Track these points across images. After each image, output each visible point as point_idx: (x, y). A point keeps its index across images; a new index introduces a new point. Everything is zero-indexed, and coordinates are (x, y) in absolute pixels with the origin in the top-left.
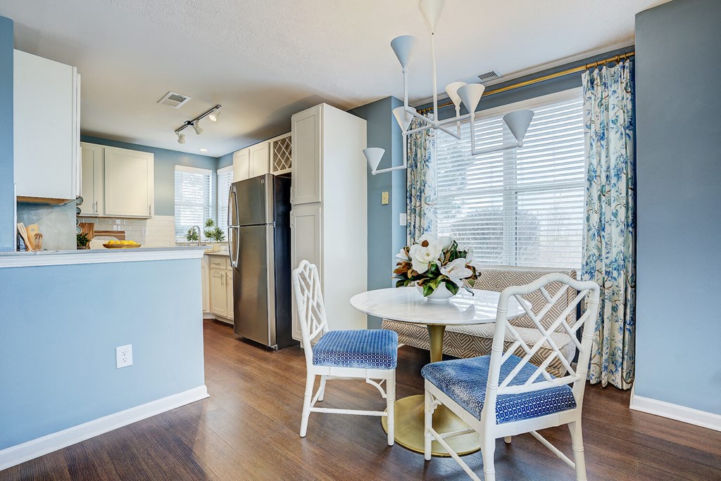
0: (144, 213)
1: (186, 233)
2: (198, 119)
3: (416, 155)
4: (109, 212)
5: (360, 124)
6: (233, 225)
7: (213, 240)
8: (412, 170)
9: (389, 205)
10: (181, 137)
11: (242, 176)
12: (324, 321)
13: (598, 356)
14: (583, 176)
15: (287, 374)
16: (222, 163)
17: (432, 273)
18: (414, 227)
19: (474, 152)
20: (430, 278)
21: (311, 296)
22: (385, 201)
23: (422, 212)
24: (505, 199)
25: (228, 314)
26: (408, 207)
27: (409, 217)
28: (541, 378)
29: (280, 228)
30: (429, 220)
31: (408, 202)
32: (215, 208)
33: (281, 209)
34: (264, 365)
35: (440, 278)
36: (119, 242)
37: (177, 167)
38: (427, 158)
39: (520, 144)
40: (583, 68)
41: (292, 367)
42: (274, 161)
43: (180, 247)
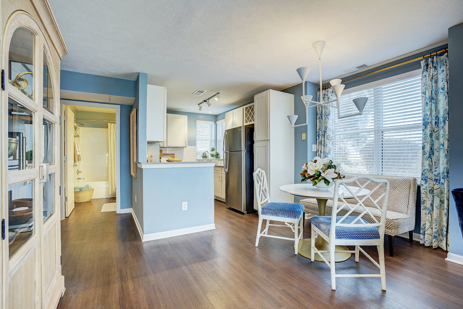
0: (184, 145)
1: (202, 155)
2: (209, 99)
3: (322, 112)
4: (169, 145)
5: (290, 97)
6: (226, 151)
7: (214, 158)
8: (320, 120)
9: (306, 141)
10: (201, 107)
11: (229, 127)
12: (268, 198)
13: (430, 229)
14: (421, 122)
15: (250, 224)
16: (219, 118)
17: (318, 175)
18: (321, 152)
19: (339, 117)
20: (316, 178)
21: (262, 185)
22: (304, 138)
23: (325, 144)
24: (375, 136)
25: (223, 196)
26: (318, 141)
27: (318, 147)
28: (358, 222)
29: (248, 153)
30: (329, 148)
31: (317, 138)
32: (215, 142)
33: (249, 143)
34: (240, 220)
35: (320, 178)
36: (172, 159)
37: (198, 121)
38: (328, 114)
39: (361, 113)
40: (422, 58)
41: (253, 222)
42: (246, 117)
43: (199, 161)
